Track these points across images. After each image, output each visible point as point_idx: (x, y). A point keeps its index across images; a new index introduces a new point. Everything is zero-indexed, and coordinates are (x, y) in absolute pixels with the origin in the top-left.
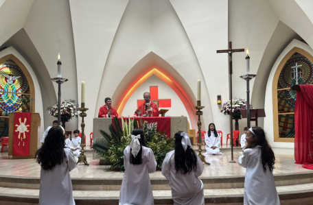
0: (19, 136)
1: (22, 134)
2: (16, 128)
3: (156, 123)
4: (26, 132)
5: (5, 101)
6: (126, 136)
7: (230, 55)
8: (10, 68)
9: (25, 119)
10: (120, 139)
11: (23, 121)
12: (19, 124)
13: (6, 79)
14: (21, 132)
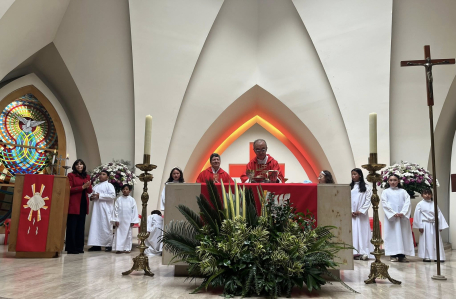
0: (30, 215)
1: (35, 213)
2: (25, 202)
3: (288, 196)
4: (41, 210)
5: (17, 160)
6: (231, 218)
7: (429, 69)
8: (29, 107)
9: (43, 187)
10: (220, 225)
11: (38, 190)
12: (31, 195)
13: (21, 124)
14: (33, 208)
